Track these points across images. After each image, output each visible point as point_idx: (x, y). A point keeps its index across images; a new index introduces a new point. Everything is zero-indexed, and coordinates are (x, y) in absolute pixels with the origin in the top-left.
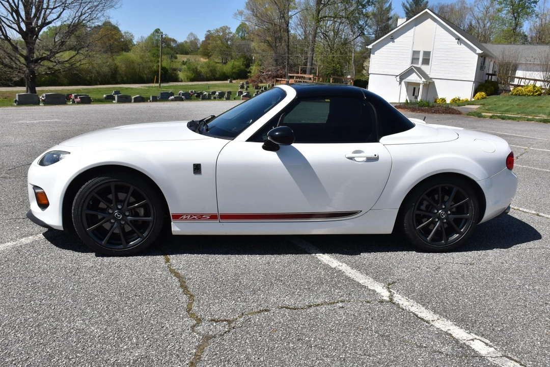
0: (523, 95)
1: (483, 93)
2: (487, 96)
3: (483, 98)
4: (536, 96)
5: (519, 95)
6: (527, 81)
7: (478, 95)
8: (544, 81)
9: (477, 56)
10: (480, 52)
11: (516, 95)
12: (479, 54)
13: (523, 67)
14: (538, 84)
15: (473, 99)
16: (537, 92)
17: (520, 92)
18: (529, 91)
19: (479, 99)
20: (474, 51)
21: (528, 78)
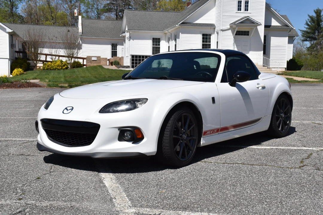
0: (53, 69)
1: (20, 70)
2: (25, 71)
3: (21, 74)
4: (64, 69)
5: (50, 69)
6: (54, 57)
7: (16, 71)
8: (68, 57)
9: (8, 35)
10: (10, 31)
11: (48, 69)
12: (9, 33)
13: (48, 45)
14: (64, 59)
15: (11, 76)
16: (64, 66)
17: (51, 66)
18: (58, 66)
19: (17, 75)
20: (4, 30)
21: (53, 54)
